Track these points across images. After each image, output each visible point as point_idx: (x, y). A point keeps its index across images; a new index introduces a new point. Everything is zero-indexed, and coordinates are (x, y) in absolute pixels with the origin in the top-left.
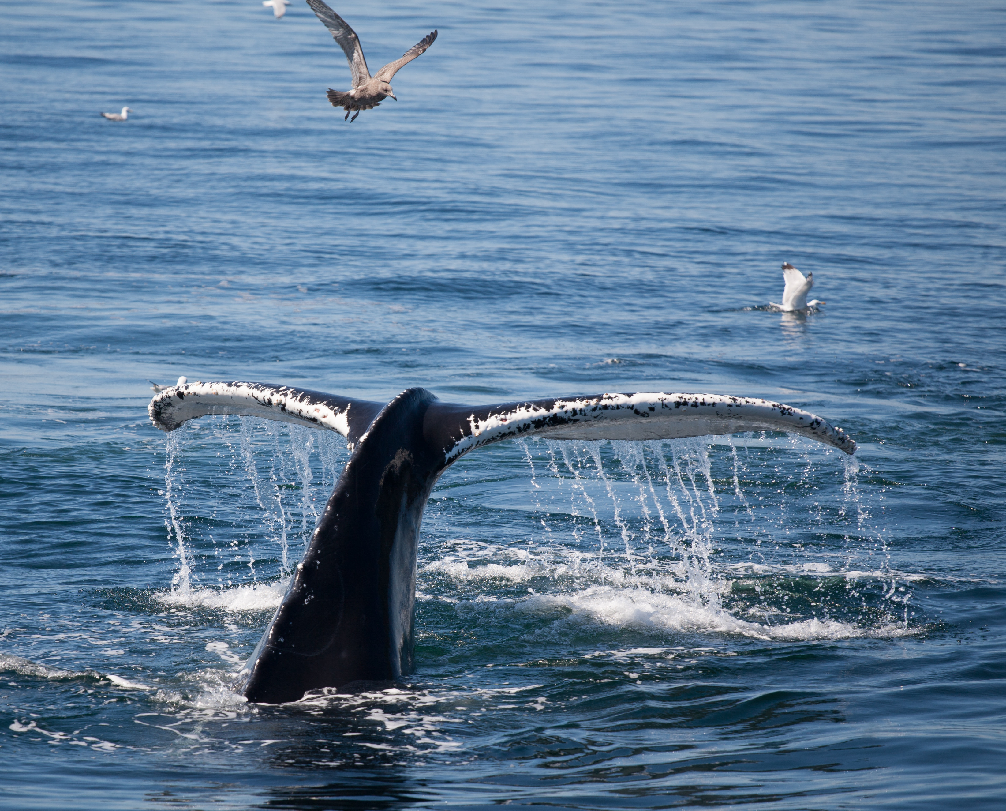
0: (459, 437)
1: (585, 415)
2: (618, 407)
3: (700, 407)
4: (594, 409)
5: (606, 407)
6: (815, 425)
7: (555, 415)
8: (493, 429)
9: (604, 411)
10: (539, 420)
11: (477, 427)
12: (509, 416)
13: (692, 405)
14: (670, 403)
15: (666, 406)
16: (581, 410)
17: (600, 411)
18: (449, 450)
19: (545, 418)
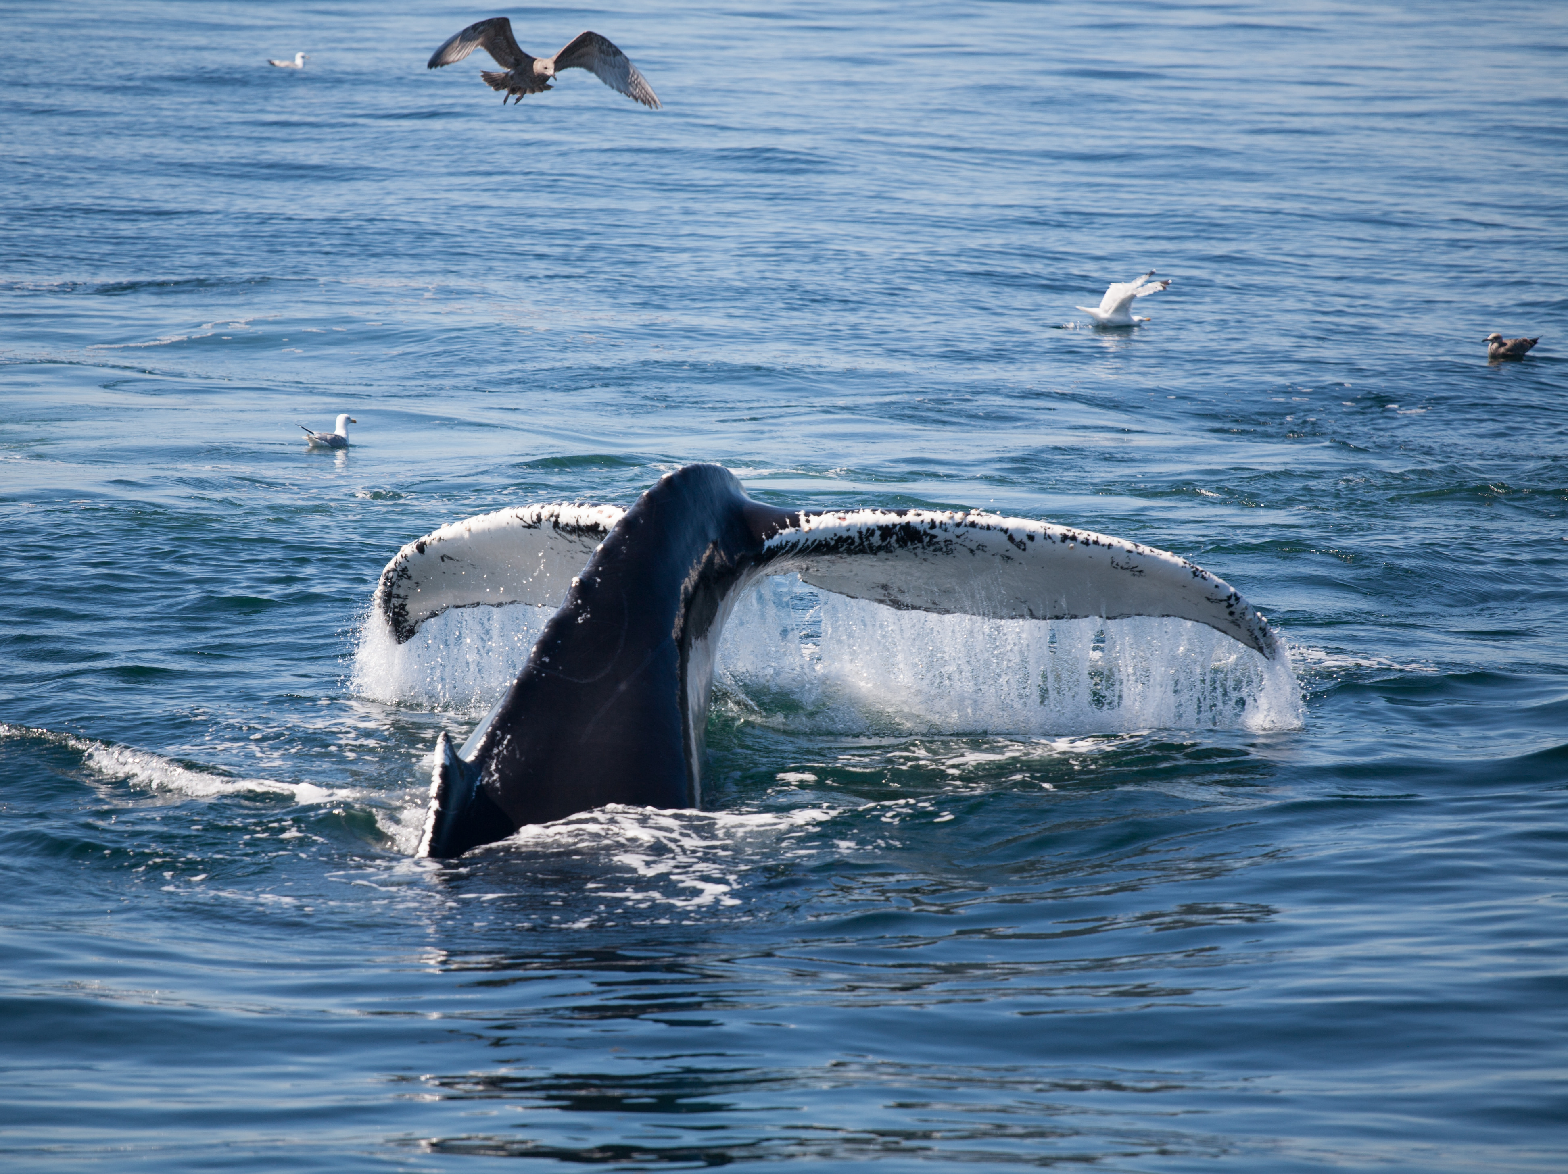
0: (784, 526)
1: (946, 530)
2: (988, 528)
3: (1092, 546)
4: (958, 525)
5: (973, 525)
6: (1232, 601)
7: (908, 523)
8: (826, 530)
9: (971, 529)
10: (887, 526)
11: (808, 521)
12: (849, 516)
13: (1082, 542)
14: (1055, 535)
15: (1050, 537)
16: (941, 523)
17: (966, 529)
18: (770, 537)
19: (894, 525)
